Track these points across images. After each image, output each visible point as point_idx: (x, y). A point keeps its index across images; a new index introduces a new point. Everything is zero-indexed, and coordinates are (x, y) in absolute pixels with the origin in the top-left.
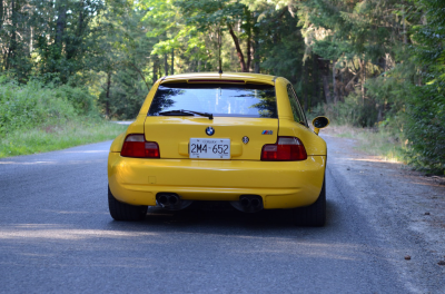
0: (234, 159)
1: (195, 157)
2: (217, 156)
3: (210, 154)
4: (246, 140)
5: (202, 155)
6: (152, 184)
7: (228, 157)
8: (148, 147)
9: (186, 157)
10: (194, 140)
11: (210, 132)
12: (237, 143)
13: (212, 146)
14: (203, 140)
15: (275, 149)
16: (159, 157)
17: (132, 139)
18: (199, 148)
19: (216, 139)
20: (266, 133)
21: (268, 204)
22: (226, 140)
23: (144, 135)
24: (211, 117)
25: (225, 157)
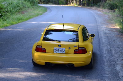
1: (56, 53)
2: (62, 52)
3: (60, 52)
4: (70, 48)
5: (57, 52)
6: (44, 60)
7: (65, 53)
8: (43, 49)
9: (53, 53)
10: (55, 48)
11: (60, 46)
12: (67, 49)
13: (60, 50)
14: (58, 48)
15: (78, 51)
16: (45, 52)
17: (38, 47)
18: (57, 50)
19: (61, 48)
20: (75, 46)
22: (64, 48)
23: (41, 46)
24: (60, 42)
25: (64, 53)
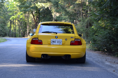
0: (63, 45)
1: (52, 44)
2: (58, 44)
3: (56, 43)
4: (66, 40)
5: (54, 44)
6: (41, 52)
7: (62, 44)
8: (39, 41)
9: (50, 44)
10: (52, 40)
11: (56, 37)
12: (64, 40)
13: (57, 41)
14: (55, 39)
15: (74, 42)
16: (42, 44)
17: (34, 39)
18: (53, 42)
19: (58, 39)
20: (72, 38)
21: (72, 57)
22: (61, 40)
23: (38, 38)
24: (56, 33)
25: (60, 44)
